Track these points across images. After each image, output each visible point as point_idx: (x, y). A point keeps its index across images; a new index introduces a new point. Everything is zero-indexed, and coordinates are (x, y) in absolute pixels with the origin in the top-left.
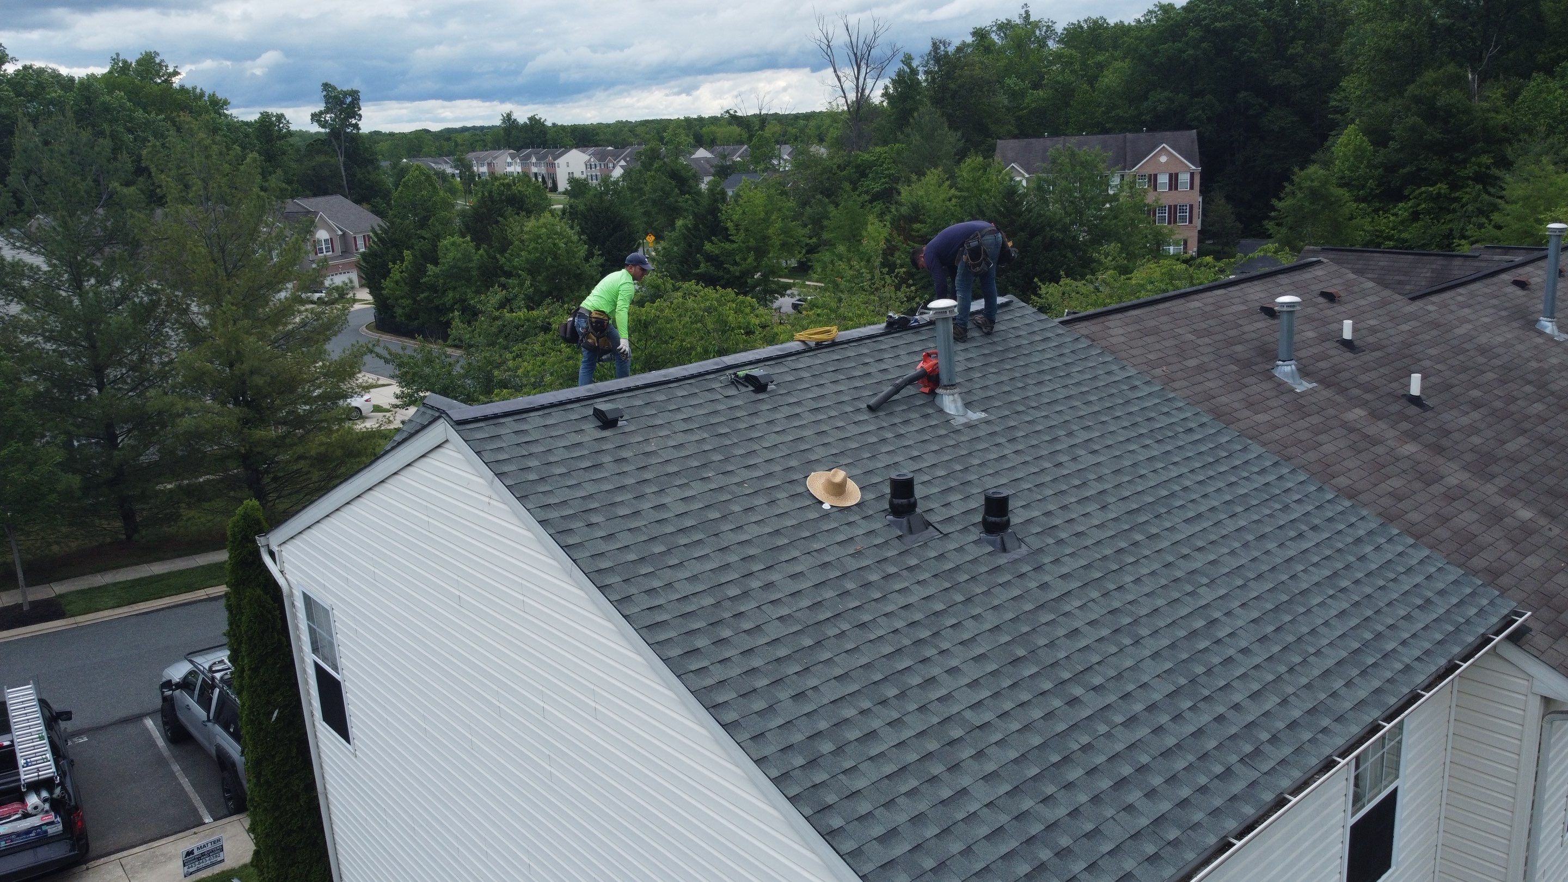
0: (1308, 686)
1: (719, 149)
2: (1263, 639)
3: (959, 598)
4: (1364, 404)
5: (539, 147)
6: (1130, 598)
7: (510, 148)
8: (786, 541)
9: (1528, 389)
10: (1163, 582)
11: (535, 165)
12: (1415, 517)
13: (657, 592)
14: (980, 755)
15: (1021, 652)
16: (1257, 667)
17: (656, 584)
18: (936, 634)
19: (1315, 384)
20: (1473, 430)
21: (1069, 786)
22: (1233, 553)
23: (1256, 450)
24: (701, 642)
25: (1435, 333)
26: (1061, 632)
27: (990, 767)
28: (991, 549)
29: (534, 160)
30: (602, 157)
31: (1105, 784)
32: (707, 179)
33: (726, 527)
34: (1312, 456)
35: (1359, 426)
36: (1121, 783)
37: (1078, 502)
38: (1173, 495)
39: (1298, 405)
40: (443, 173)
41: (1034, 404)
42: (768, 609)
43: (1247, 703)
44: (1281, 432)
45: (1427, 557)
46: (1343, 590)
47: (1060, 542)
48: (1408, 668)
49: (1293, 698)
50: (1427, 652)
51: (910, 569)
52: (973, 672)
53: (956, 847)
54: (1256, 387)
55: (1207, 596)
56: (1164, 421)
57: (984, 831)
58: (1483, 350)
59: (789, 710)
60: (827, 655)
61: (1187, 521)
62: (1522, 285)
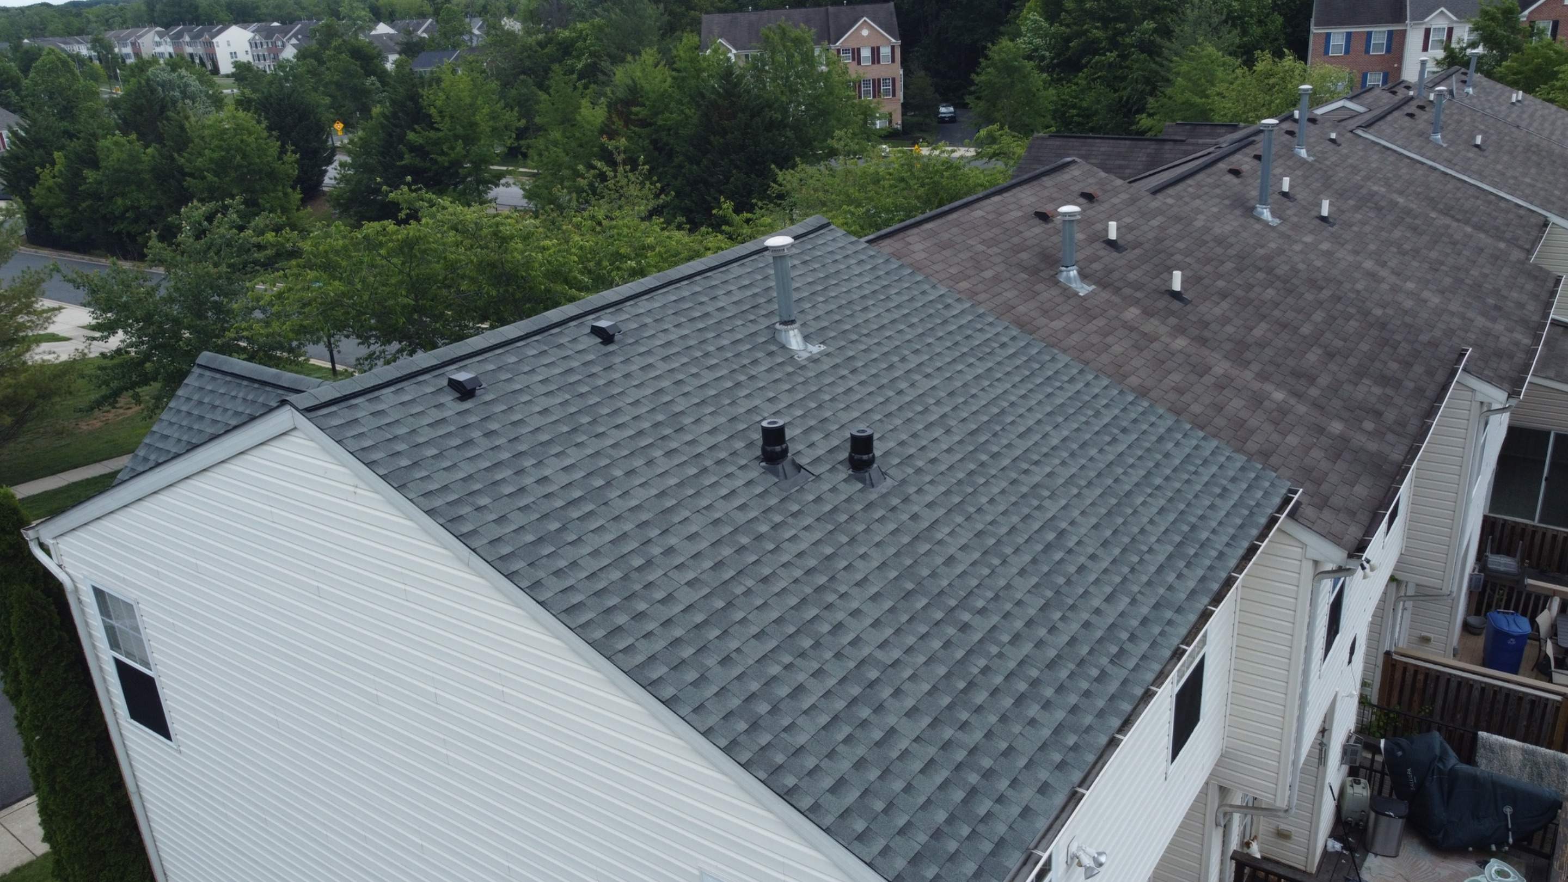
0: (1149, 583)
1: (399, 23)
2: (1105, 544)
3: (844, 539)
4: (1137, 302)
5: (191, 23)
6: (989, 518)
7: (157, 25)
8: (674, 502)
9: (1260, 275)
10: (1013, 499)
11: (189, 44)
12: (1196, 408)
13: (565, 572)
14: (897, 693)
15: (910, 586)
16: (1105, 571)
17: (562, 563)
18: (832, 578)
19: (1093, 287)
20: (1225, 320)
21: (979, 709)
22: (1063, 463)
23: (1064, 359)
24: (621, 619)
25: (1179, 226)
26: (939, 560)
27: (909, 703)
28: (860, 486)
29: (187, 39)
30: (269, 34)
31: (1008, 702)
32: (393, 57)
33: (613, 494)
34: (1105, 358)
35: (1137, 325)
36: (1020, 700)
37: (926, 428)
38: (1003, 412)
39: (1084, 308)
40: (78, 55)
41: (865, 332)
42: (674, 574)
43: (1104, 607)
44: (1076, 337)
45: (1217, 447)
46: (1158, 488)
47: (919, 471)
48: (1221, 555)
49: (1139, 595)
50: (1233, 537)
51: (794, 515)
52: (873, 612)
53: (898, 785)
54: (1047, 294)
55: (1053, 508)
56: (979, 339)
57: (918, 765)
58: (1220, 241)
59: (721, 677)
60: (739, 615)
61: (1020, 436)
62: (1236, 172)
